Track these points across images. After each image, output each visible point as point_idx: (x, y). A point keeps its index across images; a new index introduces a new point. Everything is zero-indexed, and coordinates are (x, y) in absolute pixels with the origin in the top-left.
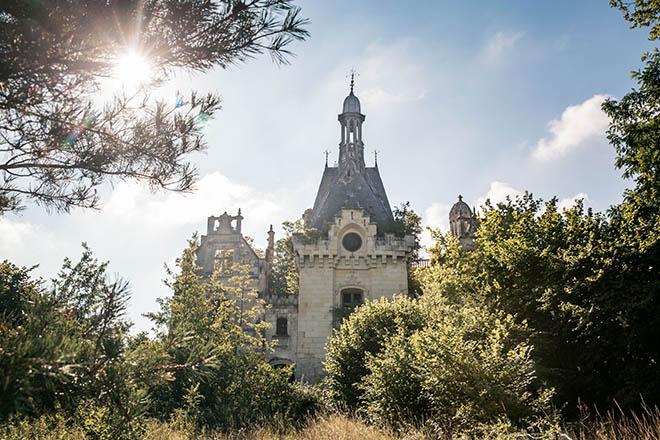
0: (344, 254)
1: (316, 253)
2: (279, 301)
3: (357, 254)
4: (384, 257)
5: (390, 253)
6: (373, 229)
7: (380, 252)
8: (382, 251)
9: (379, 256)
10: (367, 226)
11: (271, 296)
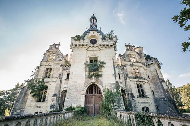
0: (90, 45)
1: (80, 44)
2: (68, 68)
3: (95, 45)
4: (106, 45)
5: (108, 44)
6: (101, 37)
7: (104, 44)
8: (105, 43)
9: (104, 45)
10: (99, 35)
11: (66, 67)
